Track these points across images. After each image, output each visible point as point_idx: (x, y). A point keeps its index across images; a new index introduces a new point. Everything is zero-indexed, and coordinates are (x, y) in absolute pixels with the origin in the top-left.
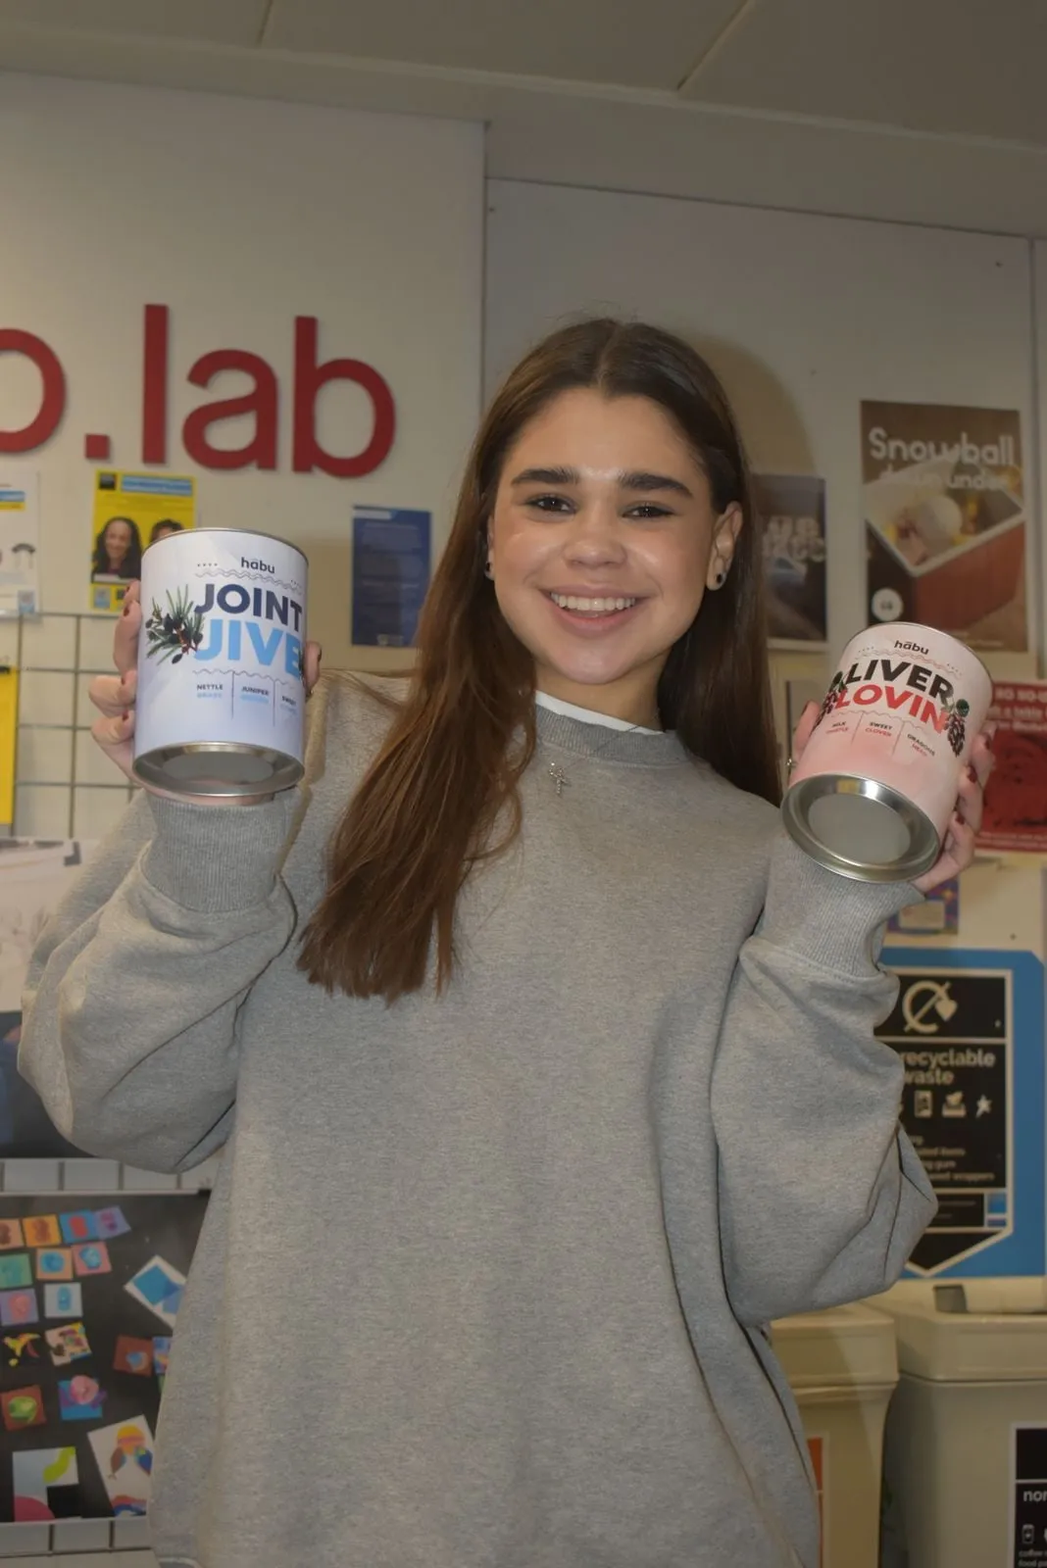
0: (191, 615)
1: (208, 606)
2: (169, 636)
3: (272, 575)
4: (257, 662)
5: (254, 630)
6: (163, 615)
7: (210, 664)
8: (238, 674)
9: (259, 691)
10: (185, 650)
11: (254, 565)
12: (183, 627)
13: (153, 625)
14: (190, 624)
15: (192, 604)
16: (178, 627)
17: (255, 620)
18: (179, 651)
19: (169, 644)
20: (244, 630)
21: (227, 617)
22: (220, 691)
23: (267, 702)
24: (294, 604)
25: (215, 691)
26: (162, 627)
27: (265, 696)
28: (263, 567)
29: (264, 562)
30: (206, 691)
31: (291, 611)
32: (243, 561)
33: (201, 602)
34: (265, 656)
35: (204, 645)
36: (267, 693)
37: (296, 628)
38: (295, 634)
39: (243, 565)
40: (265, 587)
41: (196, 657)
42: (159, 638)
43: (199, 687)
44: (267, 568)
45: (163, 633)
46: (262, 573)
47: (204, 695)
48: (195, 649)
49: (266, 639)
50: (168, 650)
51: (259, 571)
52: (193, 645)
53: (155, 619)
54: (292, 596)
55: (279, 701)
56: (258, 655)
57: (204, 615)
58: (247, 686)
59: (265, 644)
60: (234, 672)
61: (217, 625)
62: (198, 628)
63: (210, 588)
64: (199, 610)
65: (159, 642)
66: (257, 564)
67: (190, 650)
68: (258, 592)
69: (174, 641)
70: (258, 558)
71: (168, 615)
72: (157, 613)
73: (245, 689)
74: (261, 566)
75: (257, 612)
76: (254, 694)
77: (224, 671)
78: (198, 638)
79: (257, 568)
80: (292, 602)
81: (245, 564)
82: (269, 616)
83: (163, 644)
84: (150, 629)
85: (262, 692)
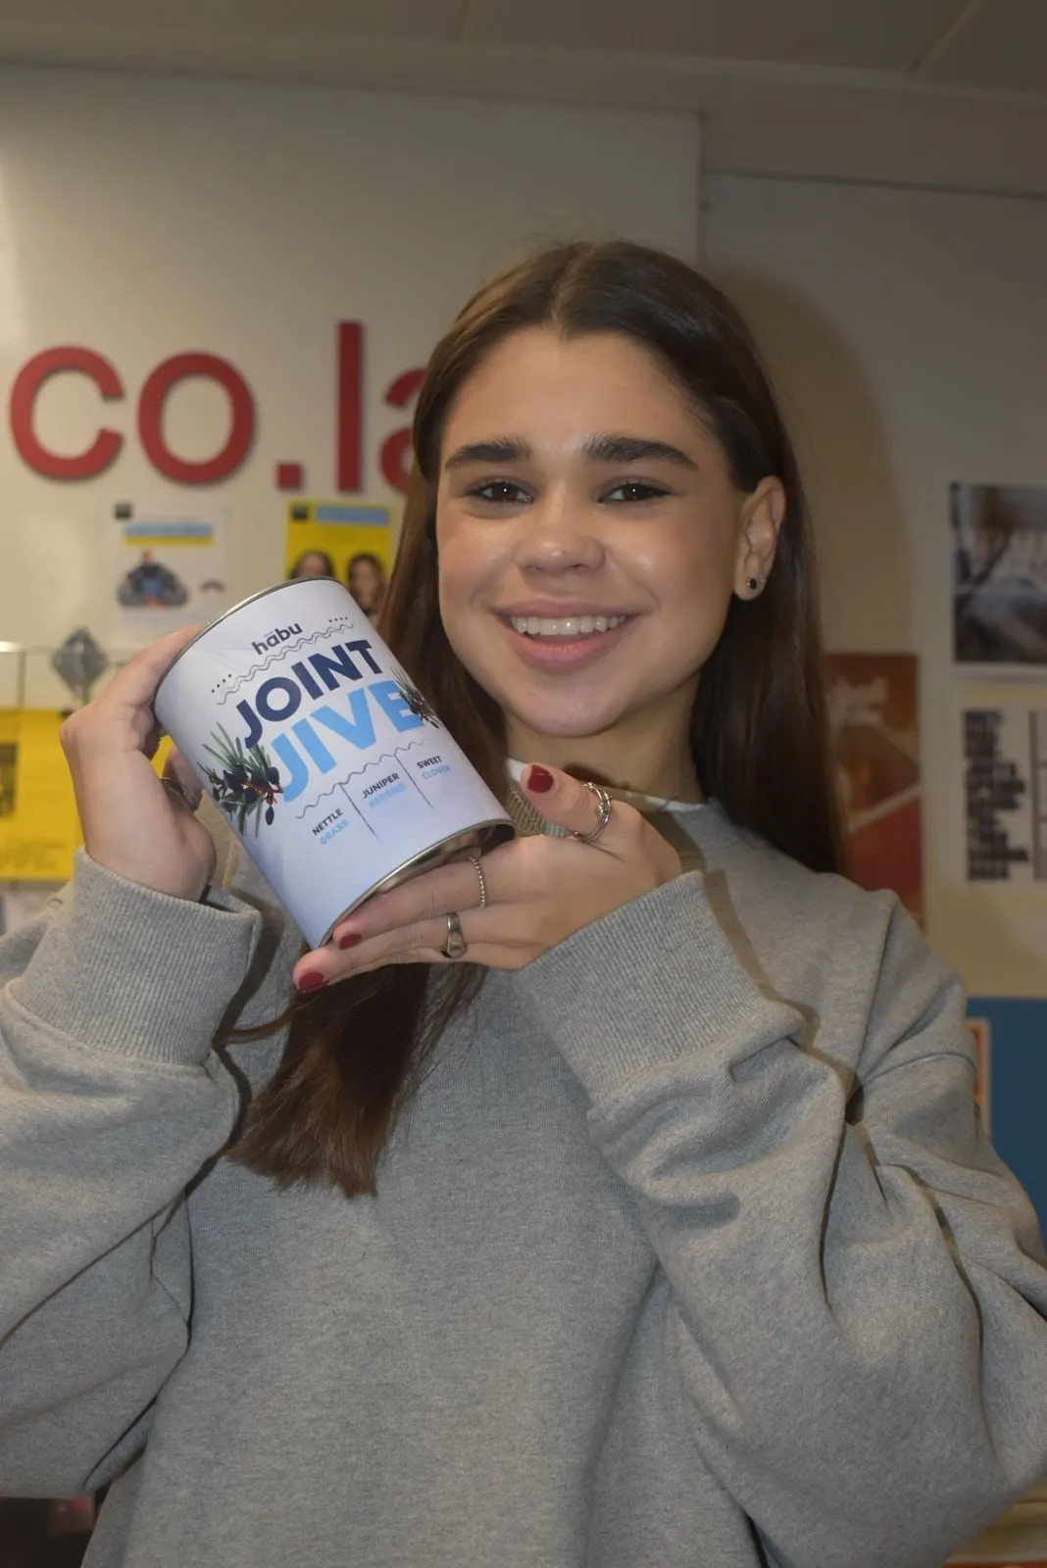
0: (247, 754)
1: (257, 731)
2: (243, 796)
3: (300, 635)
4: (358, 749)
5: (326, 716)
6: (221, 776)
7: (309, 794)
8: (346, 783)
9: (384, 782)
10: (270, 800)
11: (273, 641)
12: (249, 775)
13: (221, 794)
14: (255, 766)
15: (238, 740)
16: (244, 779)
17: (320, 702)
18: (265, 806)
19: (250, 806)
20: (313, 723)
21: (285, 727)
22: (340, 818)
23: (403, 787)
24: (352, 646)
25: (336, 822)
26: (229, 791)
27: (396, 783)
28: (284, 635)
29: (280, 630)
30: (327, 830)
31: (356, 657)
32: (256, 646)
33: (247, 731)
34: (361, 734)
35: (285, 779)
36: (396, 776)
37: (376, 670)
38: (378, 679)
39: (260, 653)
40: (303, 657)
41: (287, 799)
42: (237, 806)
43: (315, 831)
44: (290, 632)
45: (236, 796)
46: (286, 643)
47: (328, 836)
48: (280, 791)
49: (347, 714)
50: (254, 812)
51: (283, 644)
52: (274, 787)
53: (218, 787)
54: (342, 639)
55: (417, 772)
56: (354, 741)
57: (260, 743)
58: (367, 787)
59: (352, 721)
60: (340, 784)
61: (281, 743)
62: (265, 765)
63: (243, 708)
64: (252, 742)
65: (239, 809)
66: (274, 637)
67: (276, 795)
68: (299, 669)
69: (252, 799)
70: (270, 629)
71: (225, 772)
72: (214, 778)
73: (366, 793)
74: (280, 635)
75: (316, 693)
76: (383, 790)
77: (328, 792)
78: (274, 776)
79: (277, 642)
80: (348, 645)
81: (261, 648)
82: (333, 684)
83: (244, 810)
84: (221, 801)
85: (389, 779)
